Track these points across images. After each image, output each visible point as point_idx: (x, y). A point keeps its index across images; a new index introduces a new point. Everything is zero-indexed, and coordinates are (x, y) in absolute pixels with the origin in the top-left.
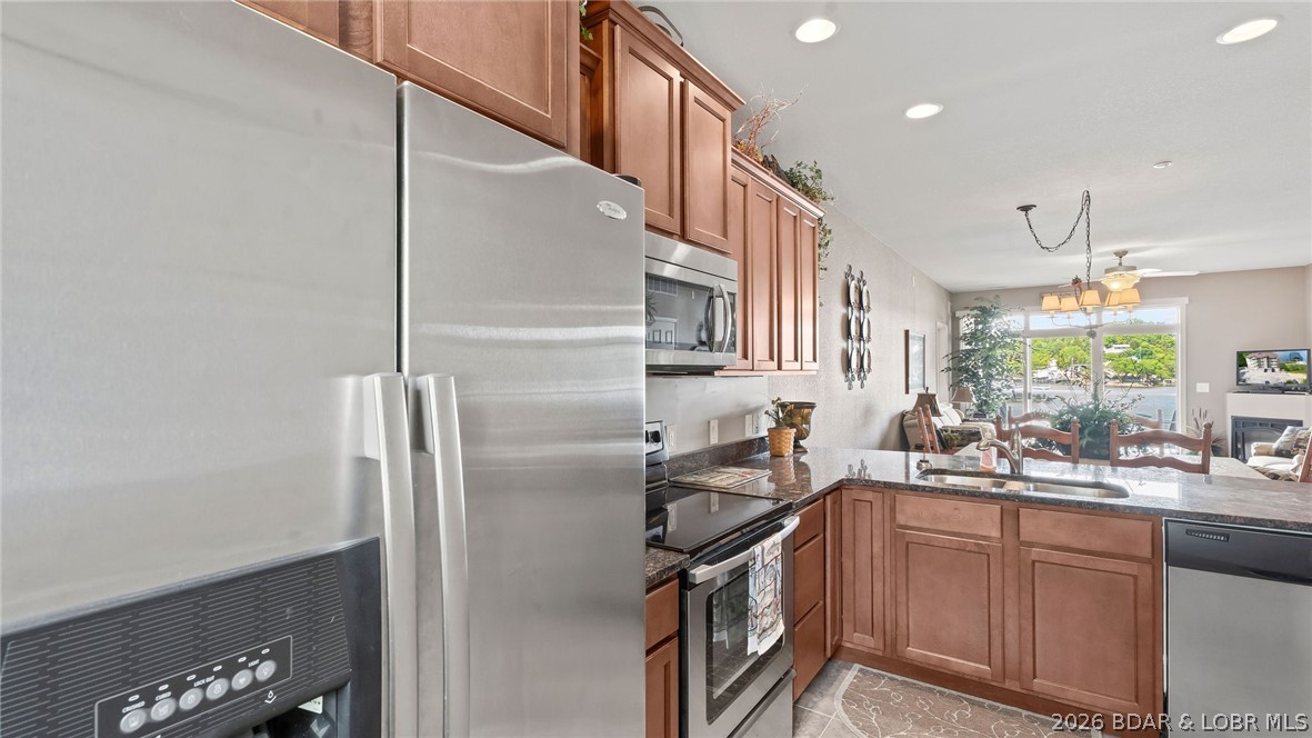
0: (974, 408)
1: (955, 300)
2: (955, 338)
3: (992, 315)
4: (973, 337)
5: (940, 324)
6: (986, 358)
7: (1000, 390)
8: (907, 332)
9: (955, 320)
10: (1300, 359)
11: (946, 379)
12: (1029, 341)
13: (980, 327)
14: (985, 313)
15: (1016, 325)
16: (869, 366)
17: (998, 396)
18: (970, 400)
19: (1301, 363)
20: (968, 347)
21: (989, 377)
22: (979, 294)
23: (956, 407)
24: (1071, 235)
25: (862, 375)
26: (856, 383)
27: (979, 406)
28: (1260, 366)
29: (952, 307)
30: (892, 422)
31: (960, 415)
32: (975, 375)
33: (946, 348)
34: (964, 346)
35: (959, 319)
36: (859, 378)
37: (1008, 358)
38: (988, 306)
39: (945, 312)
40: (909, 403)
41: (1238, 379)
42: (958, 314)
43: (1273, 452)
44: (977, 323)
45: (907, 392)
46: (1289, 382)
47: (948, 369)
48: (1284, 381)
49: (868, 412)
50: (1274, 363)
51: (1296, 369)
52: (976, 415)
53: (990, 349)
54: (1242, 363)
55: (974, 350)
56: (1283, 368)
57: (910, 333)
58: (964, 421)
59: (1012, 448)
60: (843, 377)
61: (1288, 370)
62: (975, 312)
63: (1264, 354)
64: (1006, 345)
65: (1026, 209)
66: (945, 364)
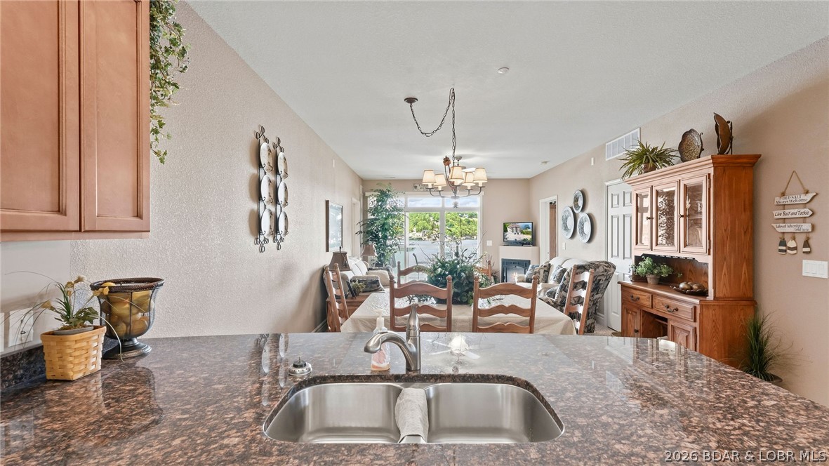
0: (376, 259)
1: (365, 184)
2: (365, 211)
3: (387, 196)
4: (375, 211)
5: (355, 200)
6: (384, 225)
7: (391, 246)
8: (327, 202)
9: (365, 198)
10: (529, 228)
11: (359, 239)
12: (407, 214)
13: (380, 203)
14: (383, 196)
15: (401, 204)
16: (286, 229)
17: (390, 250)
18: (373, 255)
19: (529, 230)
20: (373, 217)
21: (385, 237)
22: (379, 182)
23: (365, 259)
24: (442, 124)
25: (279, 237)
26: (271, 245)
27: (379, 258)
28: (513, 232)
29: (363, 189)
30: (312, 277)
31: (367, 265)
32: (377, 236)
33: (358, 217)
34: (370, 217)
35: (367, 197)
36: (275, 239)
37: (396, 225)
38: (385, 190)
39: (358, 191)
40: (327, 259)
41: (504, 238)
42: (367, 194)
43: (525, 280)
44: (378, 201)
45: (327, 250)
46: (524, 240)
47: (360, 232)
48: (522, 239)
49: (287, 271)
50: (518, 230)
51: (527, 233)
52: (377, 265)
53: (386, 219)
54: (505, 230)
55: (376, 219)
56: (522, 232)
57: (330, 204)
58: (369, 269)
59: (408, 338)
60: (251, 240)
61: (524, 234)
62: (377, 193)
63: (514, 225)
64: (394, 217)
65: (411, 100)
66: (358, 228)
